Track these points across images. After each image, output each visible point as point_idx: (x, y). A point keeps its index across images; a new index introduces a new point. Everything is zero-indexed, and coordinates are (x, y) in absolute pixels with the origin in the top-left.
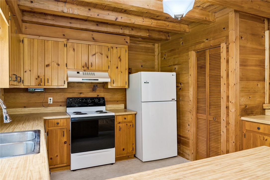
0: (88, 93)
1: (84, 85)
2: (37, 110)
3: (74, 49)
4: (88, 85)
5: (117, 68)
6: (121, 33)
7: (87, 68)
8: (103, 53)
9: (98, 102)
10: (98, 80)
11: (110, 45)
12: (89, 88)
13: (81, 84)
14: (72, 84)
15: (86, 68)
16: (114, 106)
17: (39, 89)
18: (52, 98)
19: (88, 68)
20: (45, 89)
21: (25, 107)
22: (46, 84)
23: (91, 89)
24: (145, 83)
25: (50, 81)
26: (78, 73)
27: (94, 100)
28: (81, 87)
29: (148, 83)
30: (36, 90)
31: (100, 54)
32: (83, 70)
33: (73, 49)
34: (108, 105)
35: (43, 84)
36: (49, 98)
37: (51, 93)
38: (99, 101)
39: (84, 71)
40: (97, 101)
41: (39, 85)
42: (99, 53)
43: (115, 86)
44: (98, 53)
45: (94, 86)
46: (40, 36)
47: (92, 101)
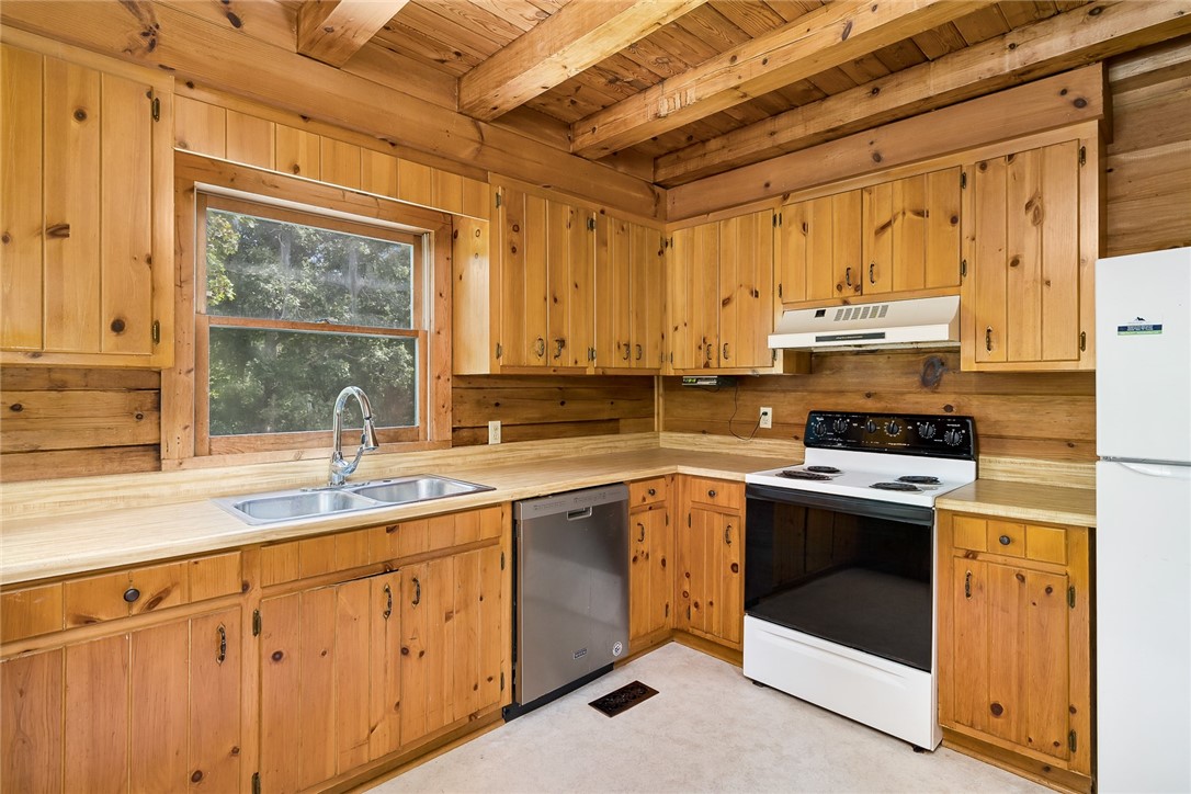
0: (899, 397)
1: (882, 359)
2: (730, 444)
3: (804, 225)
4: (902, 359)
5: (1015, 263)
6: (1007, 70)
7: (856, 290)
8: (930, 205)
9: (935, 437)
10: (882, 336)
11: (967, 160)
12: (906, 374)
13: (870, 358)
14: (834, 359)
15: (853, 290)
16: (1040, 465)
17: (707, 379)
18: (769, 410)
19: (859, 288)
20: (721, 378)
21: (704, 432)
22: (723, 363)
23: (916, 379)
24: (1122, 329)
25: (732, 354)
26: (821, 313)
27: (916, 428)
28: (869, 372)
29: (1158, 328)
30: (699, 383)
31: (916, 217)
32: (839, 302)
33: (801, 227)
34: (1002, 459)
35: (713, 363)
36: (763, 410)
37: (769, 394)
38: (940, 434)
39: (846, 303)
40: (928, 430)
41: (707, 366)
42: (909, 215)
43: (998, 360)
44: (904, 213)
45: (930, 365)
46: (708, 213)
47: (905, 429)
